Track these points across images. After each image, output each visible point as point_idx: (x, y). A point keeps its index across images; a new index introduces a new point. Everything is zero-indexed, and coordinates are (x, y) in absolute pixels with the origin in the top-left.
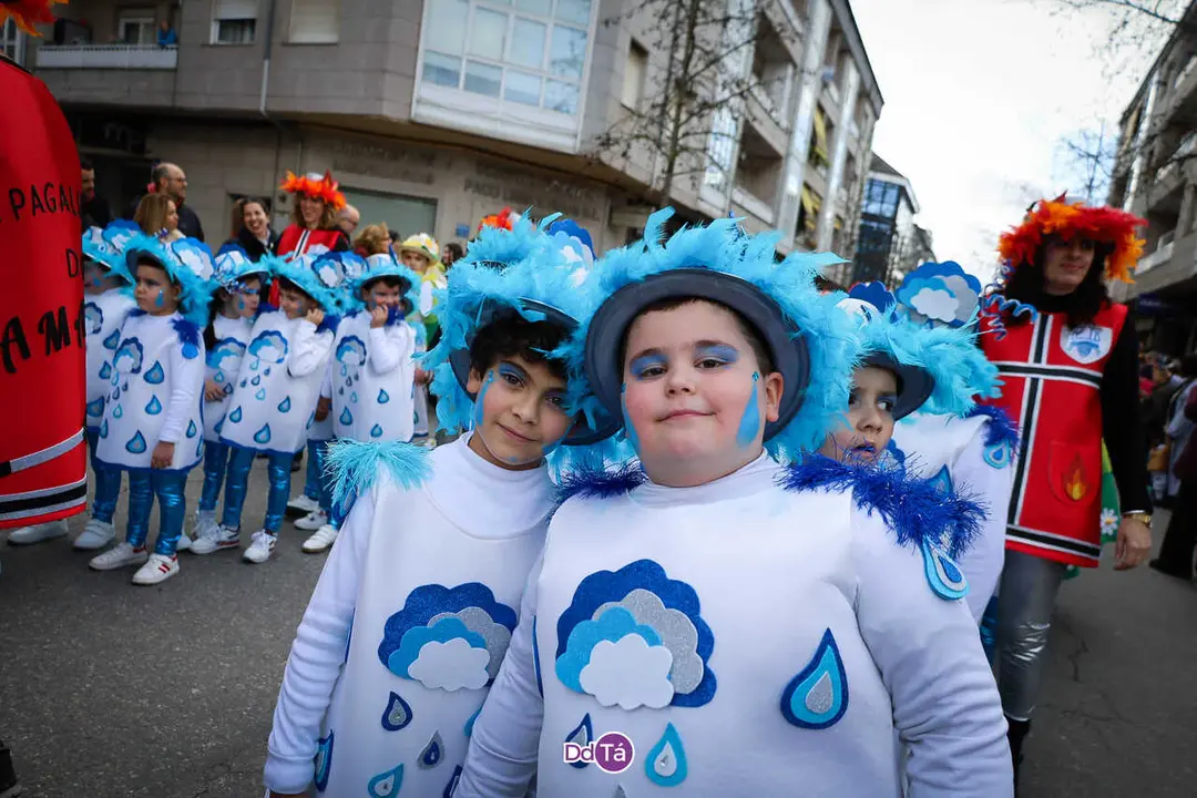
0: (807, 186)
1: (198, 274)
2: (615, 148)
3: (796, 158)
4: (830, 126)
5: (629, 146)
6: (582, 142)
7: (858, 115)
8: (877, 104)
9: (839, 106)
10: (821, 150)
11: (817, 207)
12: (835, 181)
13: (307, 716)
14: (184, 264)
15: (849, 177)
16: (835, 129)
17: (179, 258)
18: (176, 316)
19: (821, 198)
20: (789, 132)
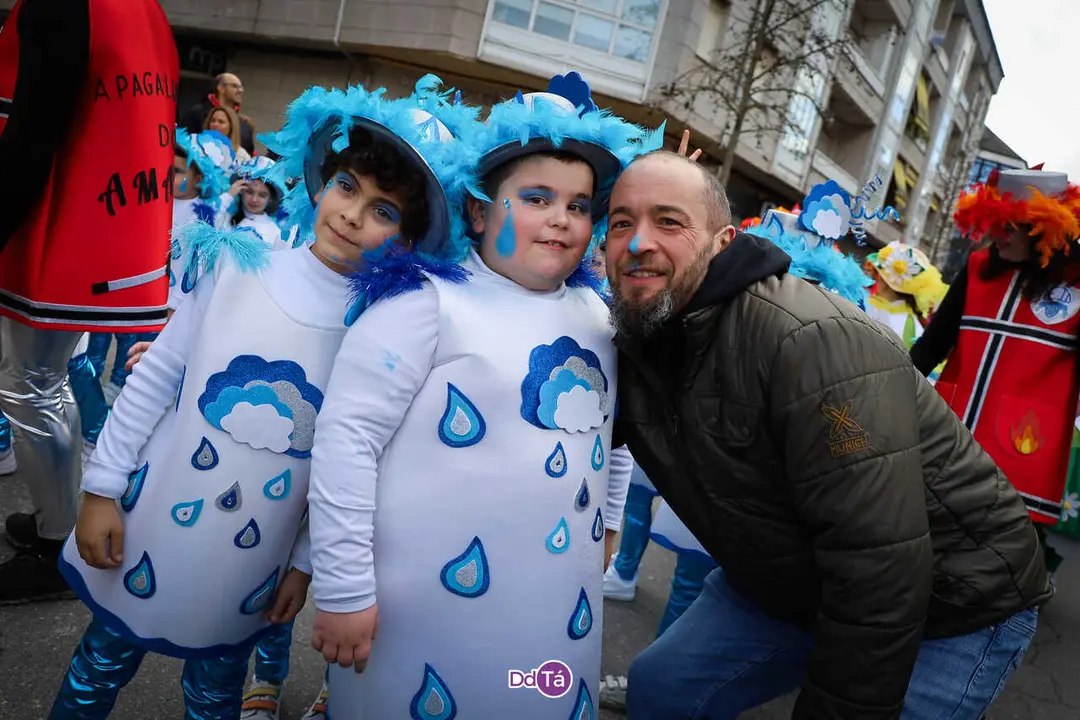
0: (901, 159)
1: (218, 164)
2: (681, 99)
3: (891, 128)
4: (935, 97)
5: (693, 98)
6: (649, 92)
7: (969, 88)
8: (994, 75)
9: (949, 76)
10: (922, 120)
11: (911, 183)
12: (936, 157)
13: (127, 435)
14: (207, 156)
15: (953, 153)
16: (941, 101)
17: (203, 149)
18: (197, 201)
19: (917, 174)
20: (886, 101)
